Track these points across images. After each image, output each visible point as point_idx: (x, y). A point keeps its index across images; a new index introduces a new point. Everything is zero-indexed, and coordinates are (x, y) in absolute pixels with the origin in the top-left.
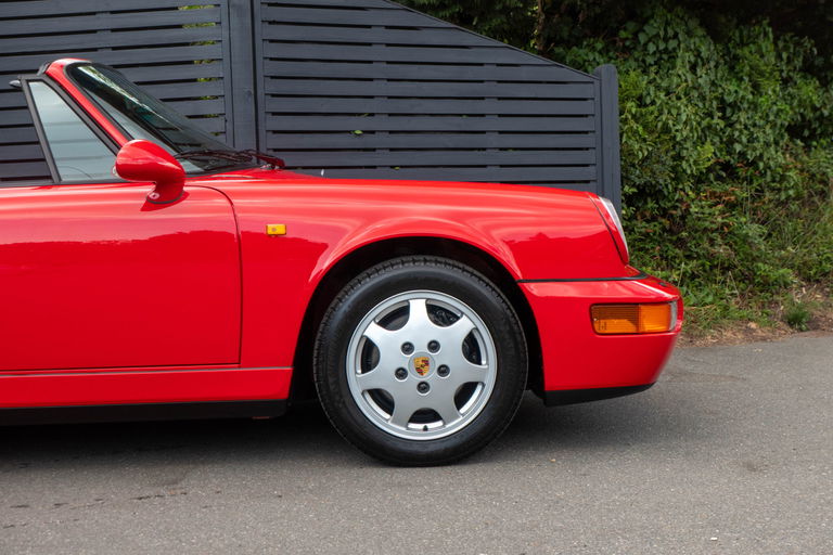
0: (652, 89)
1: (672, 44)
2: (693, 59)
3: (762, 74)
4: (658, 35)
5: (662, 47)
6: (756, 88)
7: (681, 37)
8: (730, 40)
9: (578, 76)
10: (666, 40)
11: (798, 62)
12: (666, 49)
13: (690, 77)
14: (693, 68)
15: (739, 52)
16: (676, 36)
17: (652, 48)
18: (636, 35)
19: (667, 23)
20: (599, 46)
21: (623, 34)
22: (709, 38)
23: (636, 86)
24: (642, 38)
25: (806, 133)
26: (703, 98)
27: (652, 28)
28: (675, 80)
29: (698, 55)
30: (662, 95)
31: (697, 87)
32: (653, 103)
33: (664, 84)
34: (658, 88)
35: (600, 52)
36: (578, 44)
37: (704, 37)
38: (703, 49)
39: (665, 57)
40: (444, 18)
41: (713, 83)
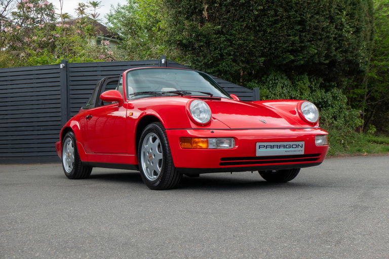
0: (270, 93)
1: (277, 81)
2: (282, 85)
3: (303, 89)
4: (272, 79)
5: (274, 82)
6: (302, 93)
7: (279, 79)
8: (295, 79)
9: (248, 90)
10: (275, 80)
11: (318, 85)
12: (275, 83)
13: (281, 90)
14: (282, 88)
15: (297, 83)
16: (278, 79)
17: (271, 82)
18: (266, 79)
19: (275, 76)
20: (256, 82)
21: (263, 78)
22: (288, 79)
23: (265, 93)
24: (268, 80)
25: (320, 106)
26: (285, 96)
27: (271, 77)
28: (276, 91)
29: (284, 84)
30: (273, 95)
31: (283, 93)
32: (270, 97)
33: (273, 92)
34: (272, 93)
35: (257, 83)
36: (251, 81)
37: (287, 79)
38: (285, 82)
39: (275, 85)
40: (214, 76)
41: (289, 92)
